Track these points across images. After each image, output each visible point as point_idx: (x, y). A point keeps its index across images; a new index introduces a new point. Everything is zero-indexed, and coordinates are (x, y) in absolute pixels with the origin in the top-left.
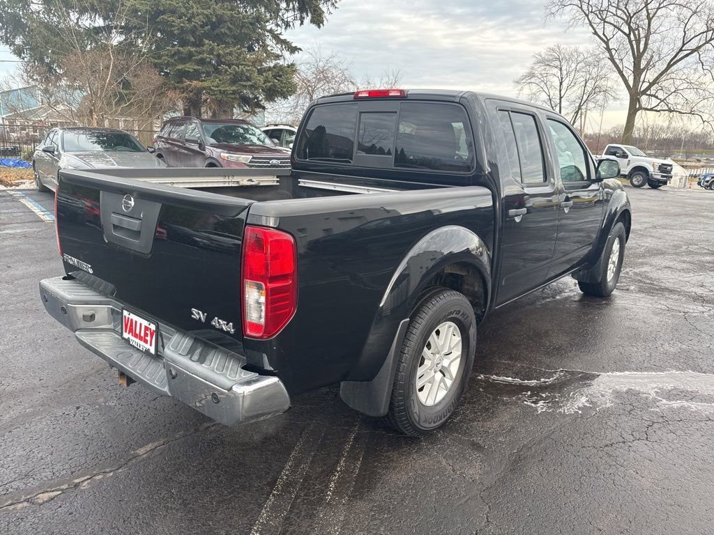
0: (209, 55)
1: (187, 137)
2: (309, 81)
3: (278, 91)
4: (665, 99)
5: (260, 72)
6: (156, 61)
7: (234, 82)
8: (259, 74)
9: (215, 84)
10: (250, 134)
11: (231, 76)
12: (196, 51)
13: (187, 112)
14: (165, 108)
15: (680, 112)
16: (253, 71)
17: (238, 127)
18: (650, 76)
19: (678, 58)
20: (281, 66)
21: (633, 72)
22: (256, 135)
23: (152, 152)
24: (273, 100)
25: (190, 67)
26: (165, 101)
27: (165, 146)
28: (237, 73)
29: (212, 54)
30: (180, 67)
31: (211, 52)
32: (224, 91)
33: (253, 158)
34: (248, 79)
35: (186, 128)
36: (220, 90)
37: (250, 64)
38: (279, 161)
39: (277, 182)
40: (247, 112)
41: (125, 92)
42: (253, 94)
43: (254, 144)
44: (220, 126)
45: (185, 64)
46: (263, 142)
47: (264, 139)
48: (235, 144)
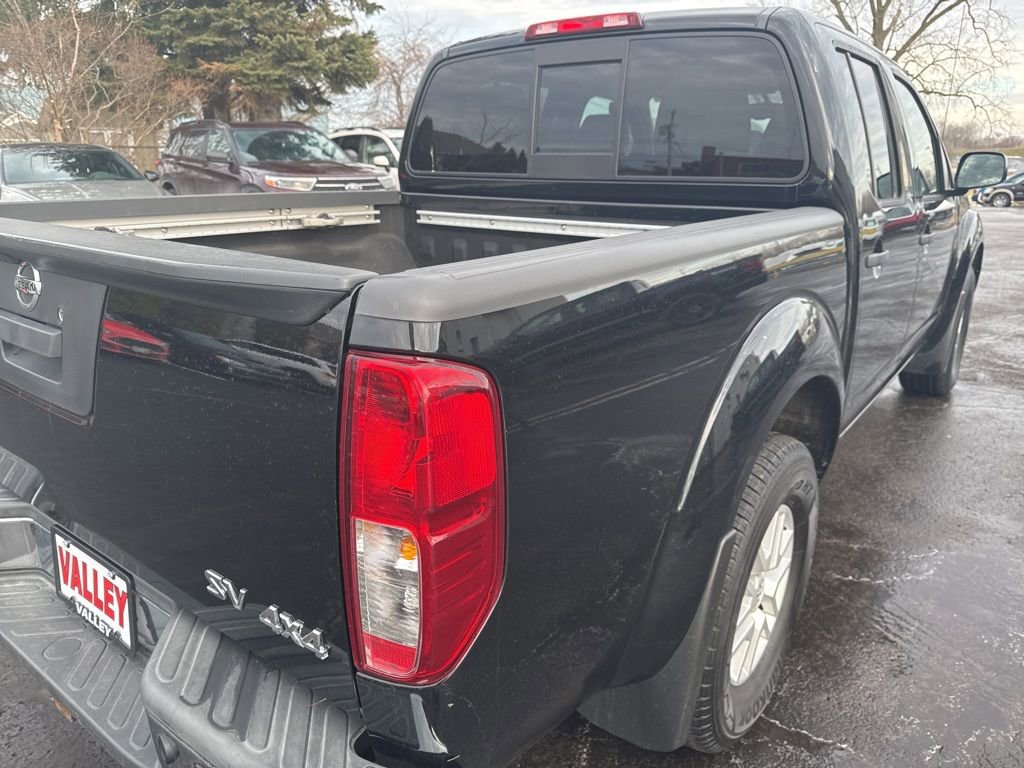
0: (238, 18)
1: (209, 153)
2: (393, 64)
3: (349, 76)
4: (919, 75)
5: (321, 45)
6: (152, 32)
7: (279, 62)
8: (317, 49)
9: (249, 65)
10: (310, 145)
11: (274, 52)
12: (215, 14)
13: (208, 113)
14: (171, 109)
15: (941, 94)
16: (308, 42)
17: (291, 133)
18: (896, 41)
19: (937, 12)
20: (352, 36)
21: (873, 35)
22: (321, 145)
23: (153, 180)
24: (343, 91)
25: (207, 39)
26: (171, 98)
27: (174, 170)
28: (283, 46)
29: (242, 17)
30: (191, 40)
31: (240, 14)
32: (265, 76)
33: (319, 182)
34: (302, 57)
35: (207, 140)
36: (258, 76)
37: (303, 32)
38: (361, 186)
39: (376, 217)
40: (303, 112)
41: (105, 84)
42: (309, 81)
43: (318, 161)
44: (262, 132)
45: (199, 35)
46: (332, 156)
47: (334, 150)
48: (288, 161)
